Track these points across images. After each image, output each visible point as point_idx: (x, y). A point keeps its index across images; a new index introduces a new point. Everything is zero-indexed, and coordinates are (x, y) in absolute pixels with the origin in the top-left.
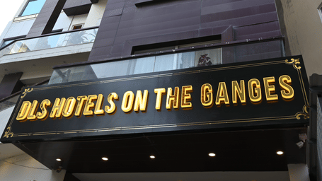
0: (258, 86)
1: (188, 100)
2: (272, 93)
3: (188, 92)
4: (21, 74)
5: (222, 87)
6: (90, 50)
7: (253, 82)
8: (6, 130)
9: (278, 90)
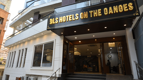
0: (122, 7)
1: (100, 13)
2: (126, 9)
3: (100, 11)
4: (39, 12)
5: (110, 8)
6: (61, 2)
7: (120, 6)
8: (47, 27)
9: (128, 8)
